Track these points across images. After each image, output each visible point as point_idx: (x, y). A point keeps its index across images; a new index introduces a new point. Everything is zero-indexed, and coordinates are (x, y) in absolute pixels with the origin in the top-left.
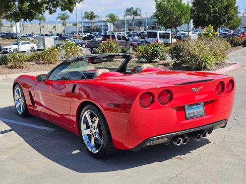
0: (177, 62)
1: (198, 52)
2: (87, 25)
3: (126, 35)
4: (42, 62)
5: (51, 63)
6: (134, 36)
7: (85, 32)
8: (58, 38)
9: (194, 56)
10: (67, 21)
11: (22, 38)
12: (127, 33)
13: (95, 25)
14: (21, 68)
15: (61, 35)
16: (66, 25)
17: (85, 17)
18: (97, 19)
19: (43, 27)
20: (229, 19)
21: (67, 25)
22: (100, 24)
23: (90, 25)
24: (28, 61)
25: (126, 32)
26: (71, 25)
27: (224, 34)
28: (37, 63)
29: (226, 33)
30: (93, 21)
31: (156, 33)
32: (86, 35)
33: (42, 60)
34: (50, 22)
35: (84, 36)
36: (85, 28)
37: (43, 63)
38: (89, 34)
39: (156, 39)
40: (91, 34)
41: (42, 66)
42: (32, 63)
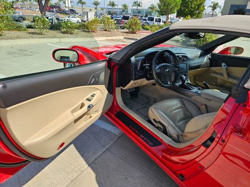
14: (71, 33)
17: (109, 5)
21: (98, 9)
22: (116, 10)
24: (77, 28)
26: (100, 9)
28: (83, 31)
30: (114, 8)
33: (87, 28)
36: (108, 12)
37: (88, 32)
41: (87, 34)
42: (80, 31)
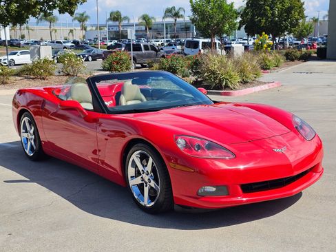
0: (199, 80)
1: (218, 68)
2: (115, 29)
3: (166, 44)
4: (32, 77)
5: (44, 79)
6: (175, 45)
7: (112, 39)
8: (73, 46)
9: (213, 73)
10: (87, 23)
11: (25, 46)
12: (167, 41)
14: (4, 83)
15: (78, 42)
16: (85, 30)
17: (111, 19)
18: (125, 22)
19: (56, 31)
20: (293, 26)
21: (88, 29)
25: (165, 39)
26: (94, 28)
27: (296, 44)
28: (26, 78)
29: (298, 44)
30: (122, 23)
31: (198, 42)
32: (112, 43)
33: (33, 74)
34: (64, 25)
35: (109, 44)
38: (116, 41)
39: (197, 50)
40: (120, 41)
41: (31, 82)
42: (20, 78)
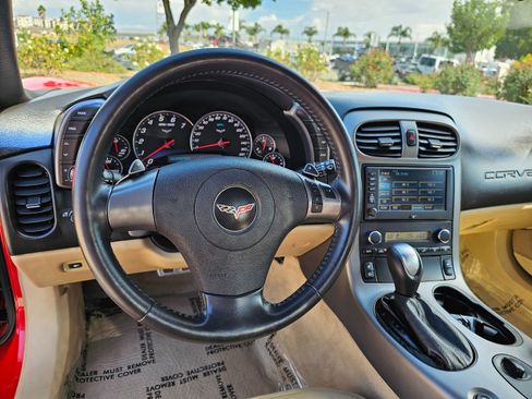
13: (348, 46)
17: (338, 34)
22: (353, 46)
23: (341, 45)
26: (318, 44)
30: (347, 40)
36: (334, 49)
39: (432, 68)
